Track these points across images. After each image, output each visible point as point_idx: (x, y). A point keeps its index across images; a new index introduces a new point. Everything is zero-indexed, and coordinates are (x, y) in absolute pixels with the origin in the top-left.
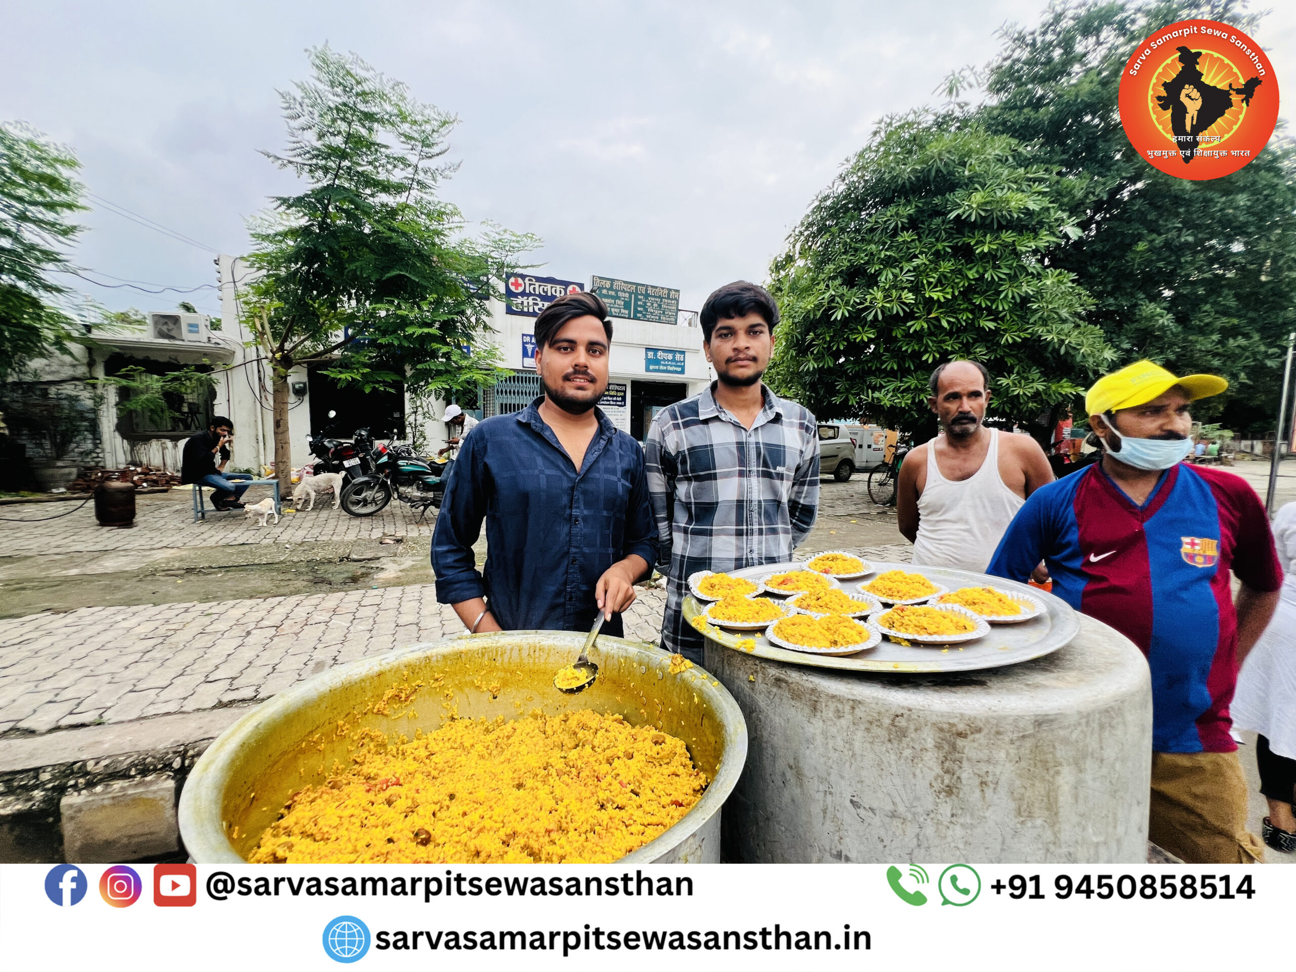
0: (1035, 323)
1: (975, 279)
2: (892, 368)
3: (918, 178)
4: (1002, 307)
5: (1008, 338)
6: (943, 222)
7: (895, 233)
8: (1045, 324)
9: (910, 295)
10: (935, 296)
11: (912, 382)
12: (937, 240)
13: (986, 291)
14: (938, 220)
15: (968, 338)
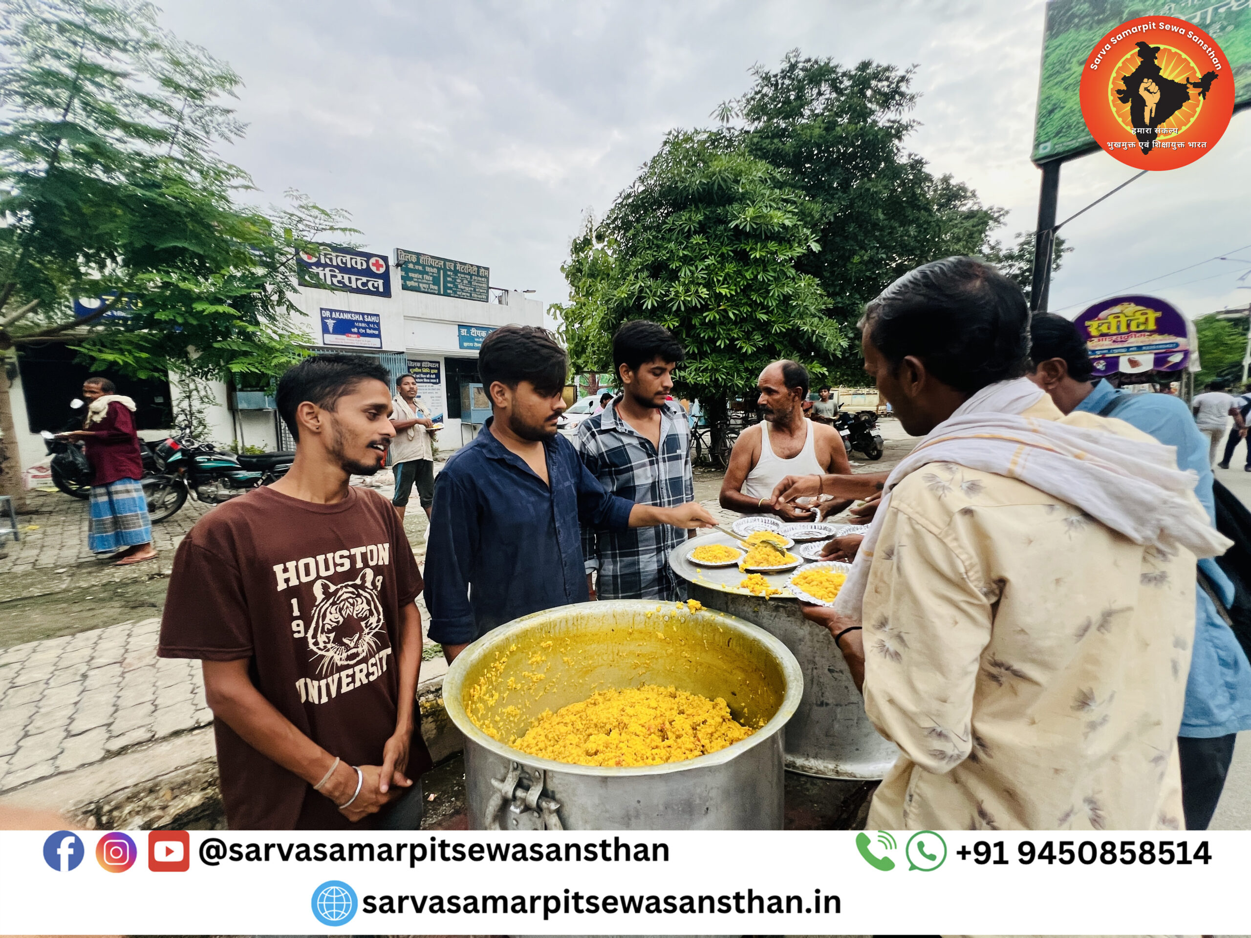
0: (794, 317)
1: (751, 280)
2: (694, 351)
3: (704, 189)
4: (772, 304)
5: (776, 328)
6: (725, 229)
7: (689, 236)
8: (801, 318)
9: (705, 290)
10: (724, 291)
11: (709, 363)
12: (722, 243)
13: (760, 289)
14: (722, 227)
15: (747, 327)
